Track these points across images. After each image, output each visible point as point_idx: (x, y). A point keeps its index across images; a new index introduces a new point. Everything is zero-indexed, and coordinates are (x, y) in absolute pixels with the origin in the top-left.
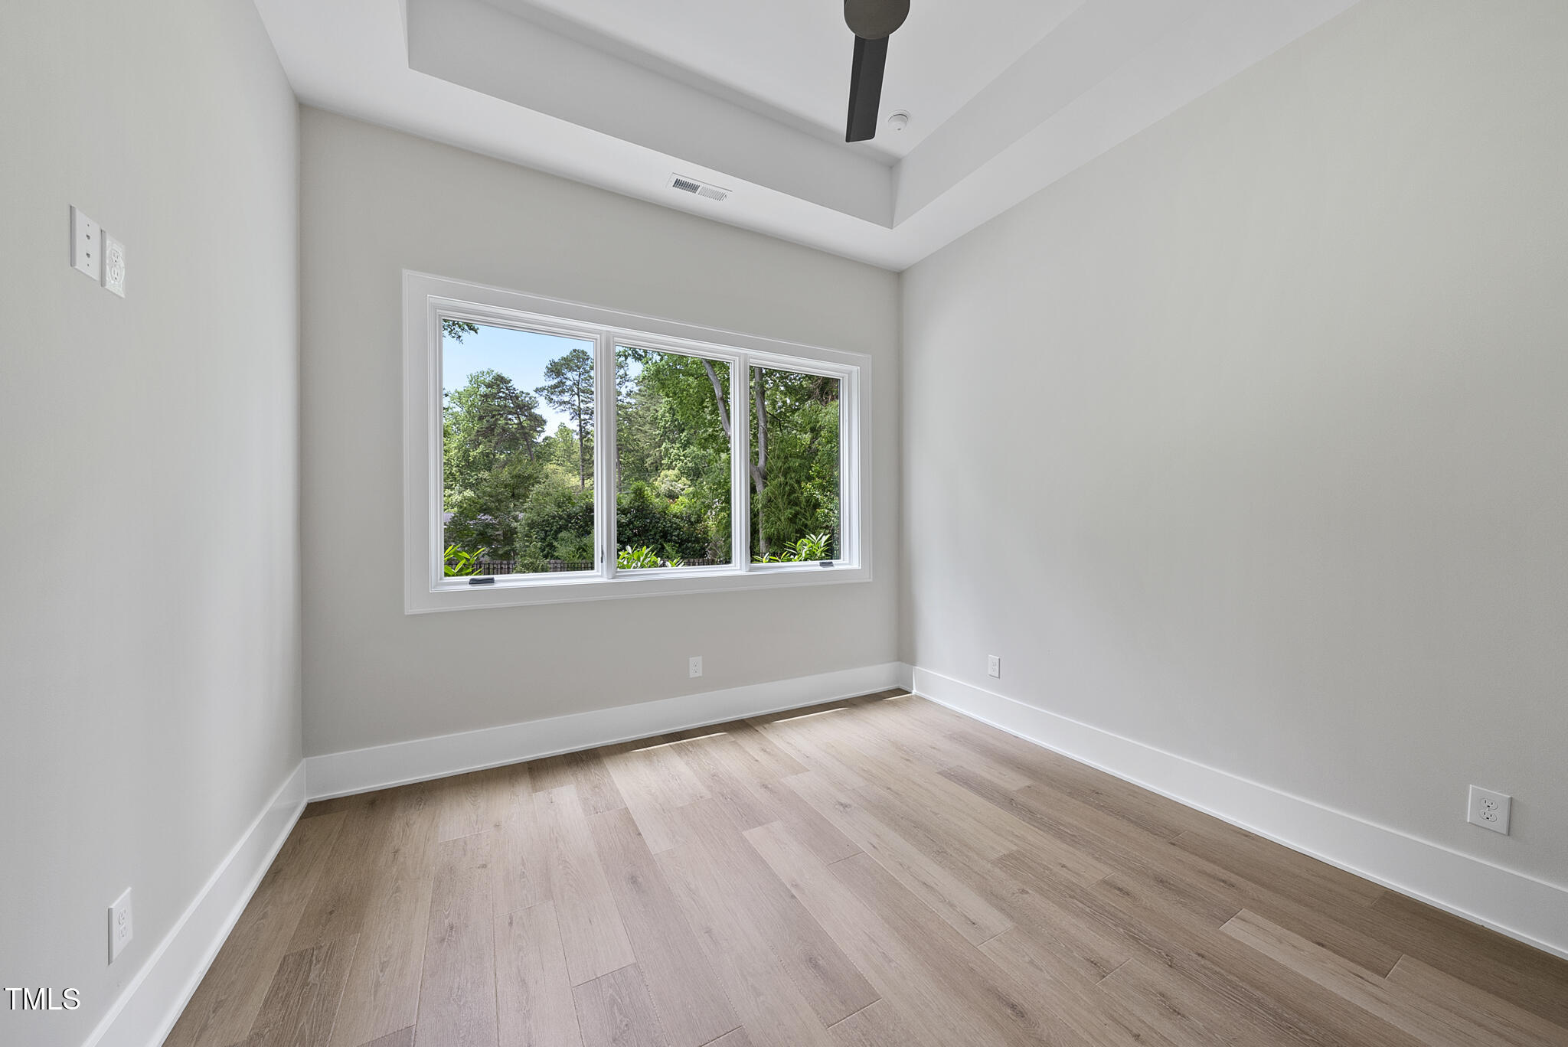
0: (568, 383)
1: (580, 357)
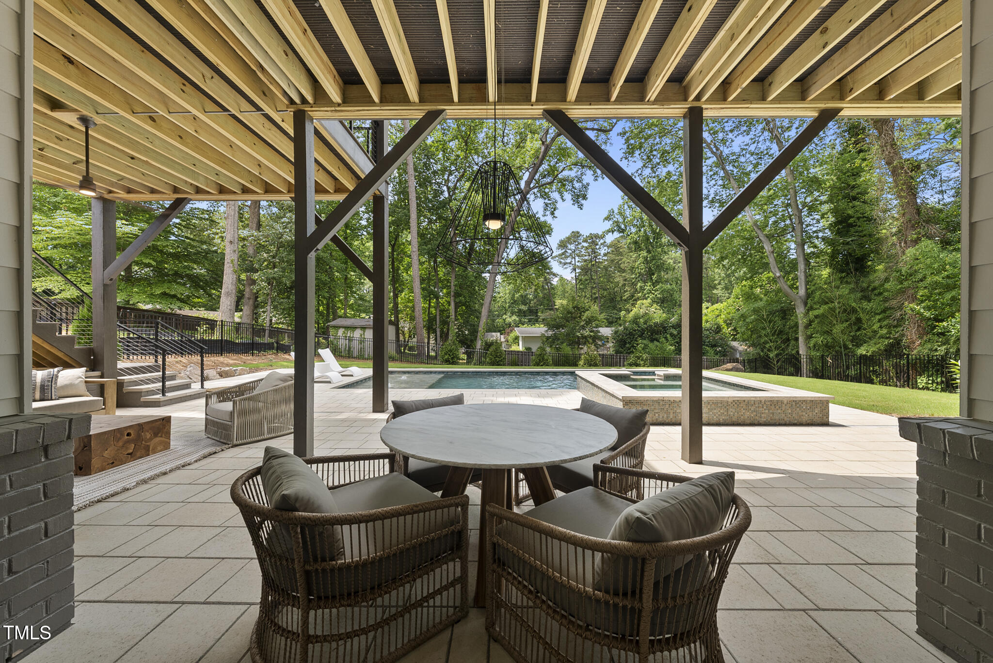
0: (569, 251)
1: (576, 235)
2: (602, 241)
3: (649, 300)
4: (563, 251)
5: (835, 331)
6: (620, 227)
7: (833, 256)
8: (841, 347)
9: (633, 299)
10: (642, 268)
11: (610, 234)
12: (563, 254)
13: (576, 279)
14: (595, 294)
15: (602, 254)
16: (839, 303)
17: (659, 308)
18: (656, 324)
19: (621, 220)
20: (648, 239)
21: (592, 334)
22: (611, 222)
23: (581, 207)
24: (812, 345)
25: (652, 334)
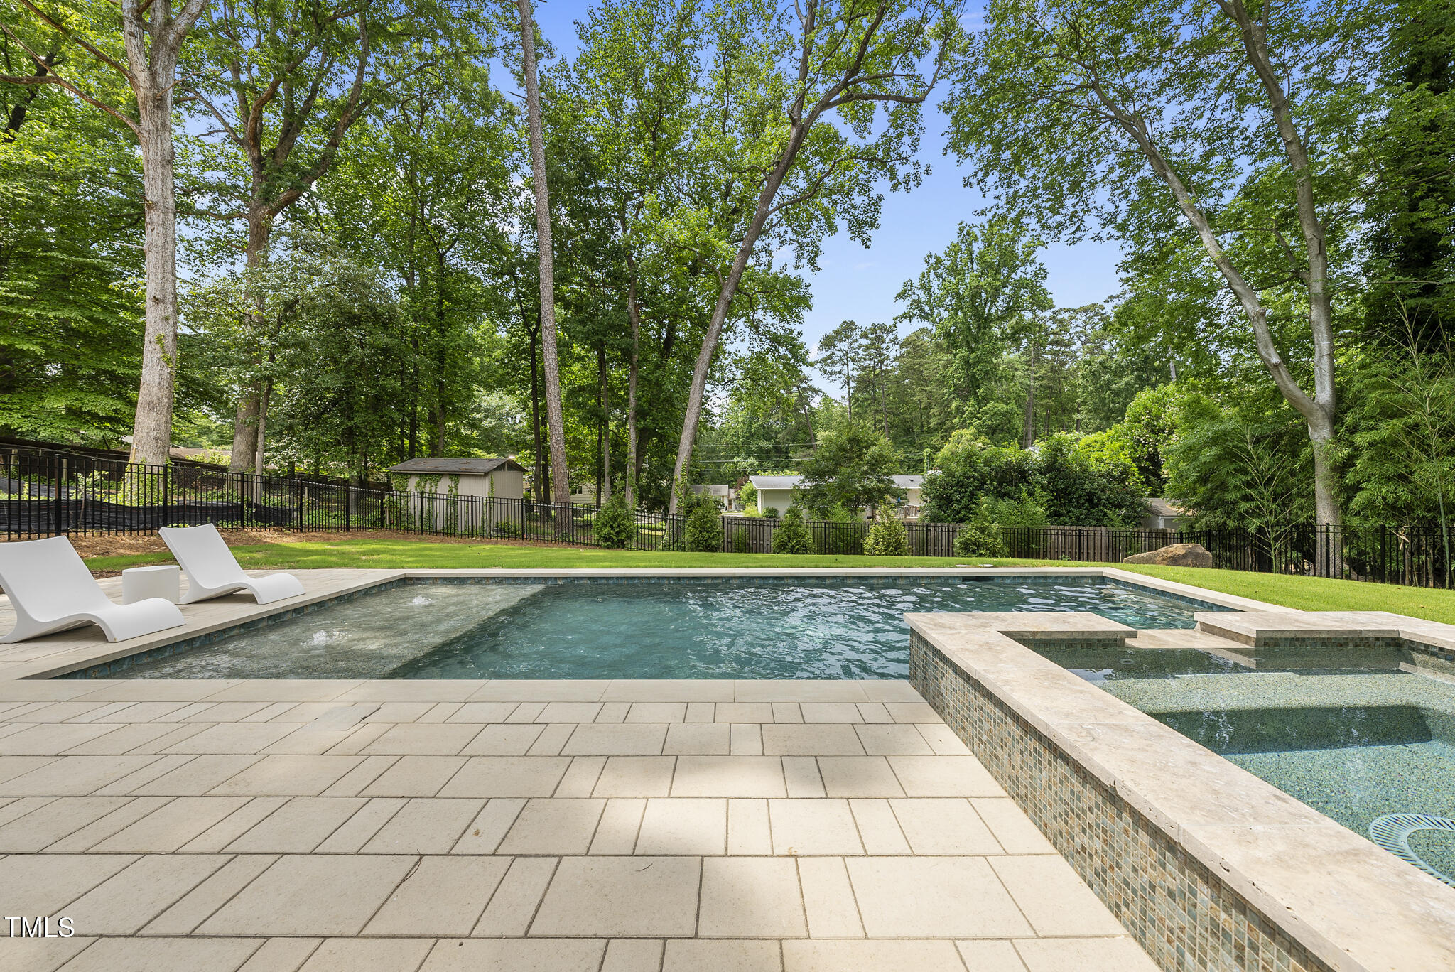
0: (838, 353)
1: (849, 326)
2: (891, 336)
3: (972, 430)
4: (828, 353)
6: (923, 310)
10: (960, 377)
11: (907, 321)
12: (829, 358)
13: (850, 397)
14: (880, 421)
15: (892, 358)
17: (988, 441)
19: (924, 298)
20: (969, 329)
21: (880, 485)
22: (908, 302)
23: (866, 243)
25: (1001, 485)
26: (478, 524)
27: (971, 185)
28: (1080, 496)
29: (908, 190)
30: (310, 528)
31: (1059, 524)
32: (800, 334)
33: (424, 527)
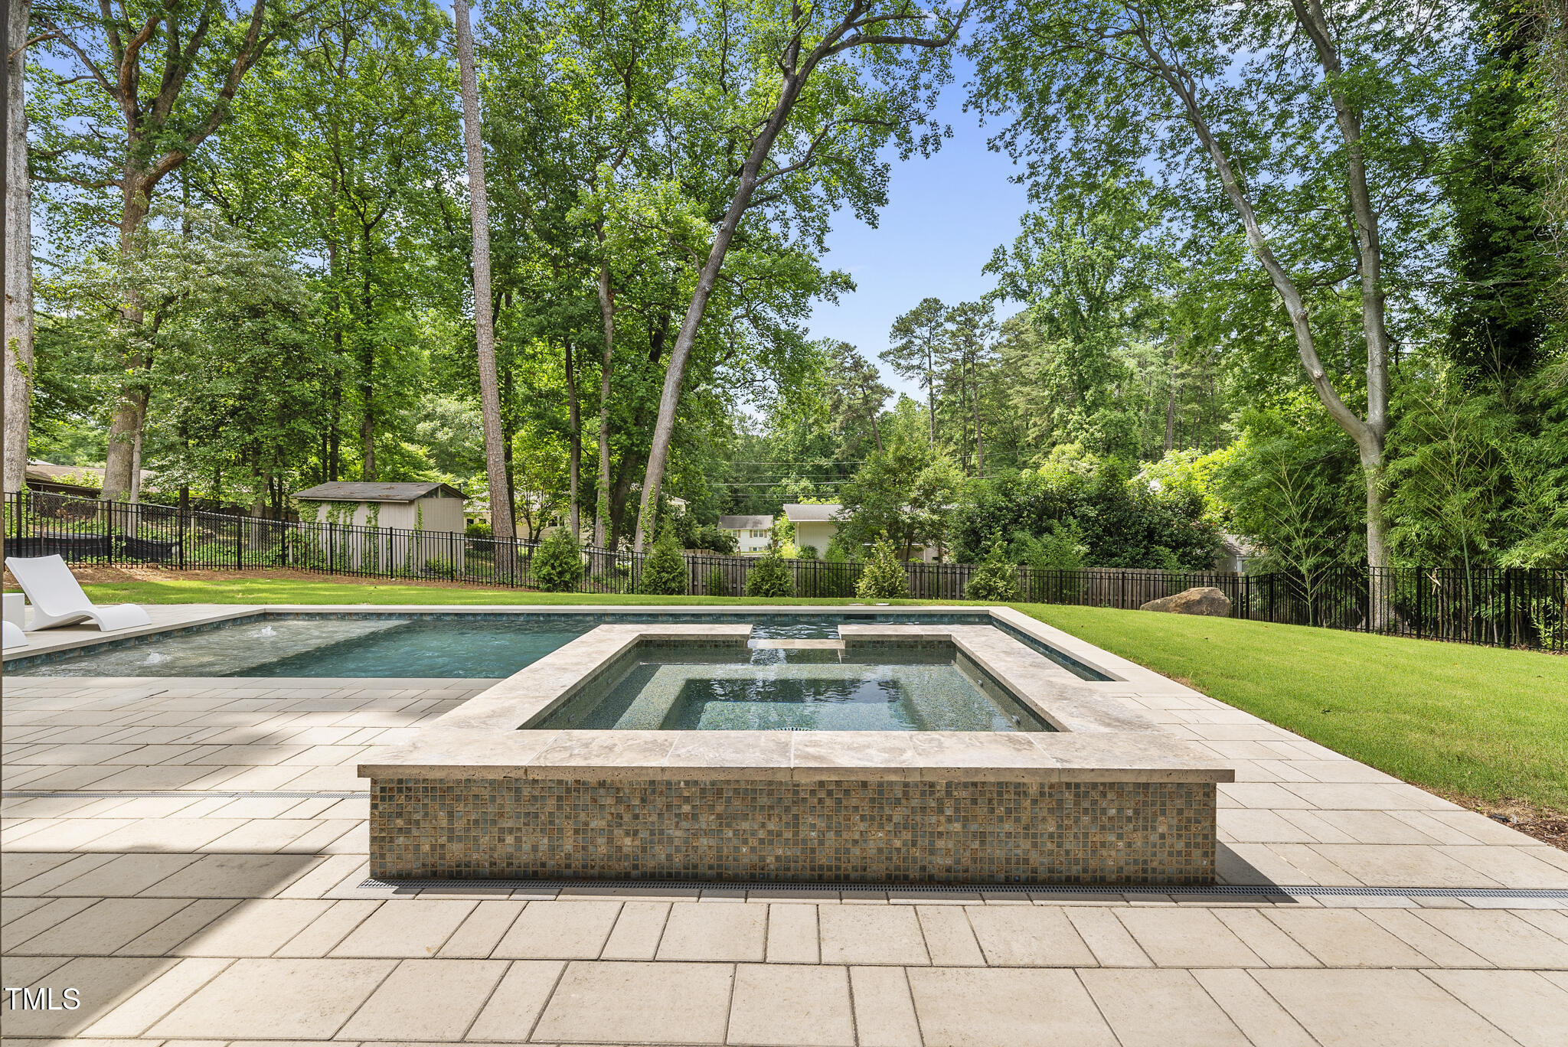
0: (917, 342)
1: (931, 307)
2: (986, 319)
3: (1077, 445)
4: (904, 341)
5: (1447, 508)
6: (1018, 286)
7: (1456, 332)
8: (1461, 549)
9: (1044, 442)
10: (1064, 376)
11: (1000, 302)
12: (904, 348)
13: (932, 399)
14: (972, 431)
15: (987, 347)
16: (1458, 439)
17: (1095, 460)
18: (1048, 496)
19: (1020, 270)
20: (1076, 311)
22: (999, 276)
23: (873, 223)
24: (1394, 544)
25: (1040, 518)
26: (400, 561)
27: (998, 150)
28: (1137, 532)
29: (927, 156)
30: (193, 566)
31: (1111, 566)
32: (806, 330)
33: (336, 566)
